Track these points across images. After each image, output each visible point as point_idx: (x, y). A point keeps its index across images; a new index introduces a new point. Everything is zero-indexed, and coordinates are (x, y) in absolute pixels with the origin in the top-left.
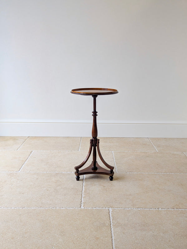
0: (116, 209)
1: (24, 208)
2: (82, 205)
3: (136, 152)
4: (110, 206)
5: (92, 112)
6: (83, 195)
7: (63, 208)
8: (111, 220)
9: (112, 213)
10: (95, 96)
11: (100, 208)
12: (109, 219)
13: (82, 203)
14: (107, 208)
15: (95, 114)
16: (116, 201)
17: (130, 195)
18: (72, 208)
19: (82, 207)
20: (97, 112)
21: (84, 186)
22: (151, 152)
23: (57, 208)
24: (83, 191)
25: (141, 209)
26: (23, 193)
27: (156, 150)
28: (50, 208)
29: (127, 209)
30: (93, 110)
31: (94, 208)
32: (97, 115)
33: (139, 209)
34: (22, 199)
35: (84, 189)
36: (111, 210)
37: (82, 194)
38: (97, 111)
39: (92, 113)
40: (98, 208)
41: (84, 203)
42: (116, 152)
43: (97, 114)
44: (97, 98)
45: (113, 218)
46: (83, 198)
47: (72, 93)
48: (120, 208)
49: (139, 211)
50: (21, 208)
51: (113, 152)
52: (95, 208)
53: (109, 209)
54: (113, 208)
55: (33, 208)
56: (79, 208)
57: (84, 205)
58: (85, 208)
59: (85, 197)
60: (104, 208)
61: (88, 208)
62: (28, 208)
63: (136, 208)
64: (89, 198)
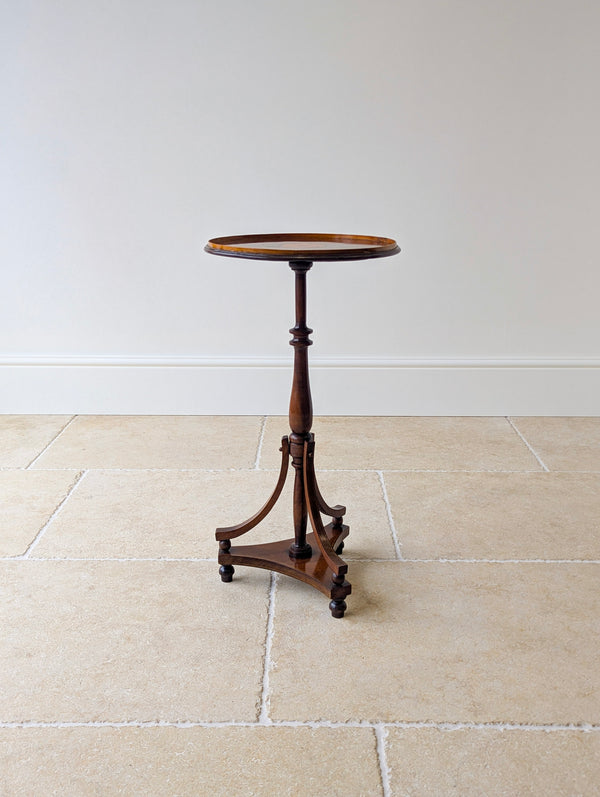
0: (405, 726)
1: (25, 726)
2: (264, 706)
3: (468, 474)
4: (380, 714)
5: (291, 332)
6: (268, 659)
7: (188, 725)
8: (387, 785)
9: (388, 750)
10: (301, 264)
11: (340, 725)
12: (377, 780)
13: (265, 698)
14: (366, 724)
15: (302, 337)
16: (402, 687)
17: (459, 659)
18: (221, 725)
19: (266, 721)
20: (310, 332)
21: (271, 620)
22: (523, 471)
23: (162, 723)
24: (269, 640)
25: (509, 727)
26: (29, 655)
27: (541, 462)
28: (135, 724)
29: (453, 728)
30: (293, 324)
31: (311, 724)
32: (309, 343)
33: (501, 728)
34: (22, 682)
35: (271, 635)
36: (381, 727)
37: (263, 657)
38: (309, 325)
39: (292, 337)
40: (329, 724)
41: (273, 699)
42: (395, 473)
43: (310, 337)
44: (309, 274)
45: (394, 772)
46: (267, 673)
47: (210, 251)
48: (422, 725)
49: (500, 736)
50: (14, 725)
51: (380, 473)
52: (318, 725)
53: (376, 726)
54: (394, 722)
55: (62, 725)
56: (252, 725)
57: (273, 711)
58: (278, 724)
59: (276, 670)
60: (356, 724)
61: (289, 724)
62: (44, 726)
63: (485, 724)
64: (294, 673)
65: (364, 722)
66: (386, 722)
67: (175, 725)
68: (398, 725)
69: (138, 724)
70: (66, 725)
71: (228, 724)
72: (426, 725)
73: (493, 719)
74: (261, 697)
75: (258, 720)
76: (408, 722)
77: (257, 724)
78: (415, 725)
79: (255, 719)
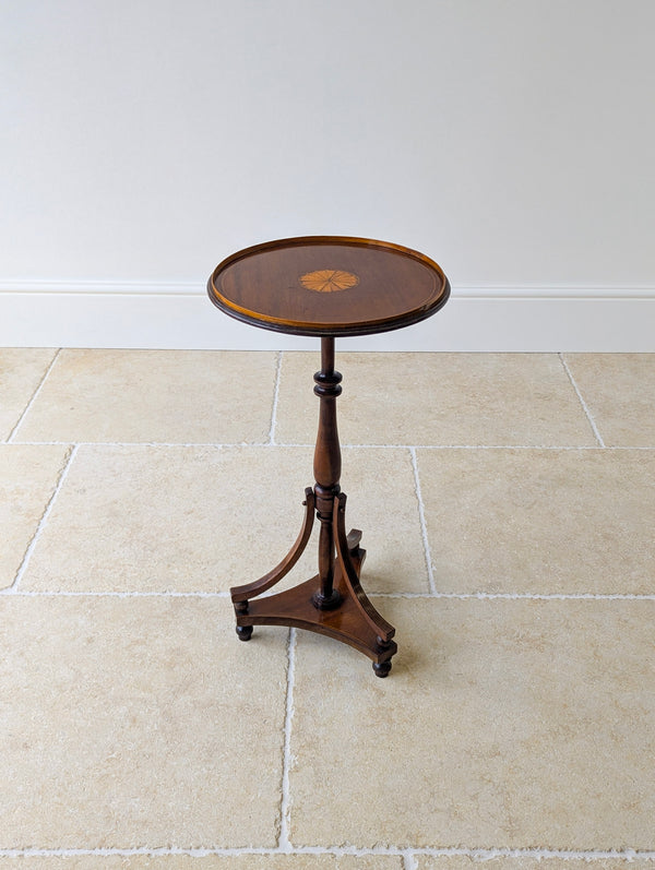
0: (435, 853)
1: (27, 854)
2: (284, 823)
4: (409, 836)
7: (203, 853)
11: (366, 851)
13: (284, 811)
14: (394, 851)
18: (238, 853)
19: (287, 847)
23: (174, 850)
24: (288, 722)
25: (548, 855)
28: (144, 851)
29: (486, 855)
31: (335, 850)
33: (538, 855)
35: (291, 714)
36: (410, 854)
37: (283, 748)
40: (353, 850)
41: (296, 812)
46: (286, 774)
48: (453, 852)
50: (15, 854)
52: (341, 852)
53: (404, 853)
54: (424, 847)
55: (66, 853)
56: (272, 852)
57: (293, 830)
58: (299, 851)
59: (297, 769)
60: (383, 851)
61: (310, 850)
62: (47, 853)
63: (522, 849)
64: (316, 774)
65: (392, 847)
66: (416, 847)
67: (188, 852)
68: (428, 851)
69: (148, 852)
70: (72, 853)
71: (246, 851)
72: (459, 852)
73: (531, 842)
74: (280, 810)
75: (278, 845)
76: (439, 848)
77: (277, 851)
78: (445, 852)
79: (274, 843)
